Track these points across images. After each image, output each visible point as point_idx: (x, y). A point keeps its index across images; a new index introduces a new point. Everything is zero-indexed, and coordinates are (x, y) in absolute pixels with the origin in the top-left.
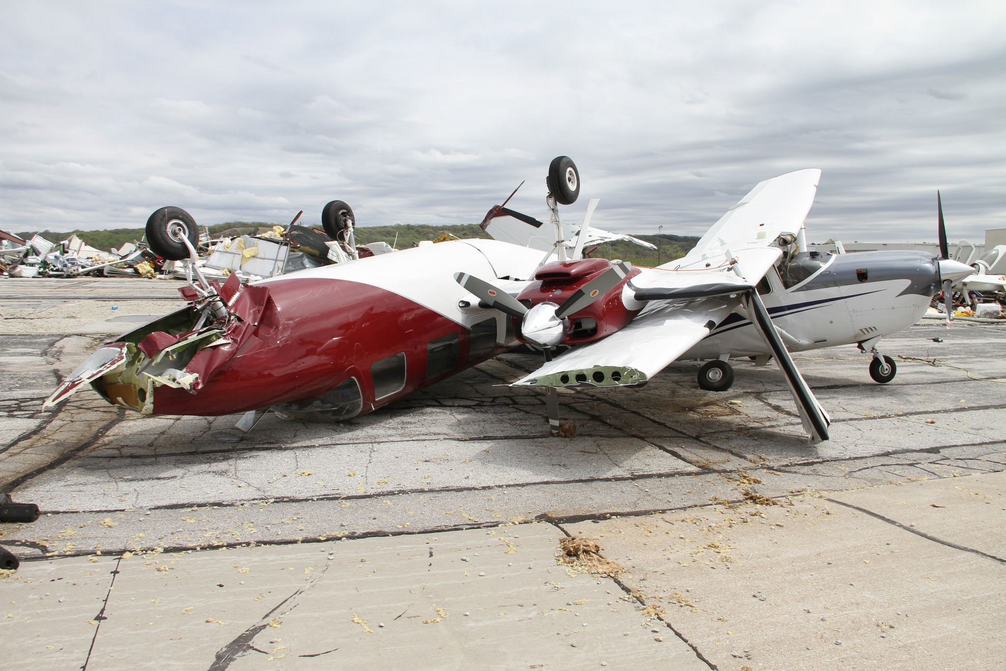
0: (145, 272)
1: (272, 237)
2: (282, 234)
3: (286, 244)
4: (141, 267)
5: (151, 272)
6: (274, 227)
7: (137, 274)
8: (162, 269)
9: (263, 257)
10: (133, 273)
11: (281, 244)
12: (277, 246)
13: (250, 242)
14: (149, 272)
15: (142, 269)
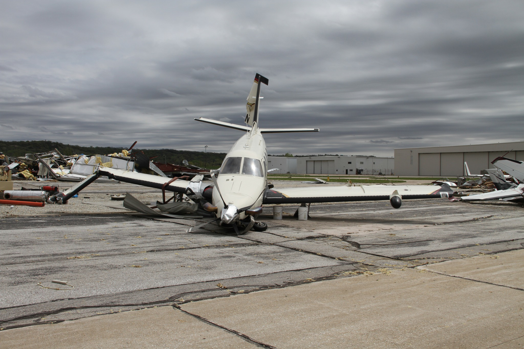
0: (28, 176)
1: (122, 156)
2: (128, 154)
3: (132, 161)
4: (25, 173)
5: (32, 176)
6: (123, 151)
7: (22, 177)
8: (38, 174)
9: (116, 167)
10: (18, 177)
11: (128, 161)
12: (126, 162)
13: (106, 159)
14: (31, 176)
15: (26, 175)
